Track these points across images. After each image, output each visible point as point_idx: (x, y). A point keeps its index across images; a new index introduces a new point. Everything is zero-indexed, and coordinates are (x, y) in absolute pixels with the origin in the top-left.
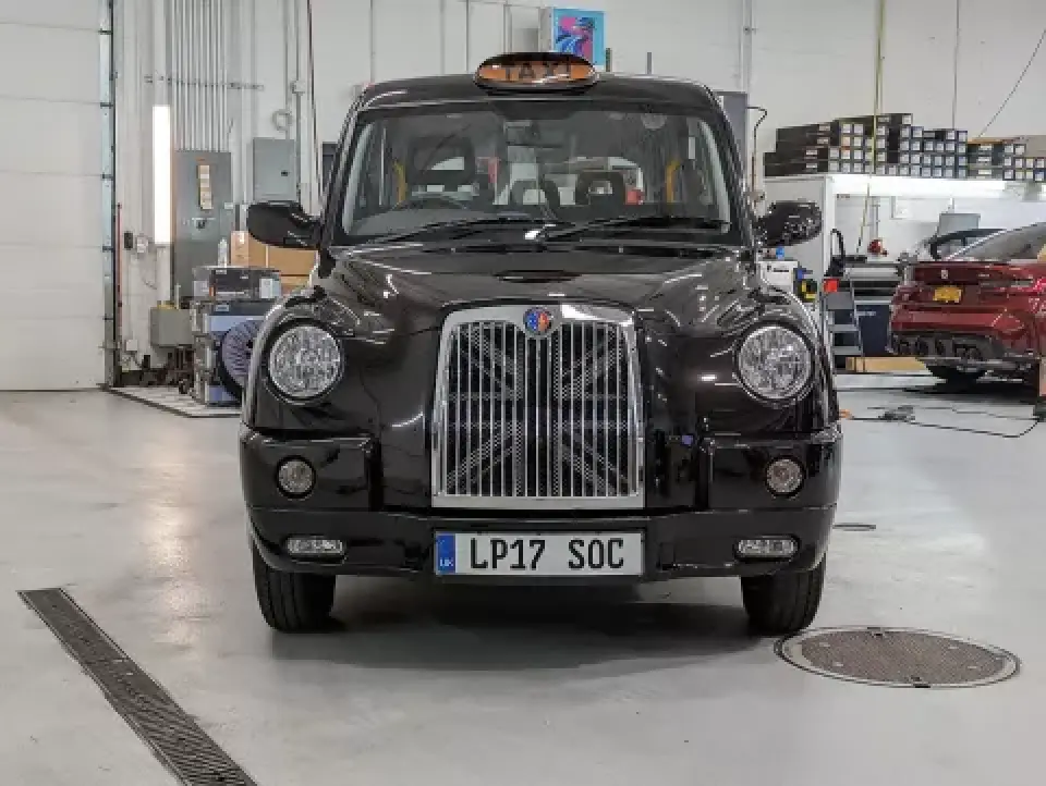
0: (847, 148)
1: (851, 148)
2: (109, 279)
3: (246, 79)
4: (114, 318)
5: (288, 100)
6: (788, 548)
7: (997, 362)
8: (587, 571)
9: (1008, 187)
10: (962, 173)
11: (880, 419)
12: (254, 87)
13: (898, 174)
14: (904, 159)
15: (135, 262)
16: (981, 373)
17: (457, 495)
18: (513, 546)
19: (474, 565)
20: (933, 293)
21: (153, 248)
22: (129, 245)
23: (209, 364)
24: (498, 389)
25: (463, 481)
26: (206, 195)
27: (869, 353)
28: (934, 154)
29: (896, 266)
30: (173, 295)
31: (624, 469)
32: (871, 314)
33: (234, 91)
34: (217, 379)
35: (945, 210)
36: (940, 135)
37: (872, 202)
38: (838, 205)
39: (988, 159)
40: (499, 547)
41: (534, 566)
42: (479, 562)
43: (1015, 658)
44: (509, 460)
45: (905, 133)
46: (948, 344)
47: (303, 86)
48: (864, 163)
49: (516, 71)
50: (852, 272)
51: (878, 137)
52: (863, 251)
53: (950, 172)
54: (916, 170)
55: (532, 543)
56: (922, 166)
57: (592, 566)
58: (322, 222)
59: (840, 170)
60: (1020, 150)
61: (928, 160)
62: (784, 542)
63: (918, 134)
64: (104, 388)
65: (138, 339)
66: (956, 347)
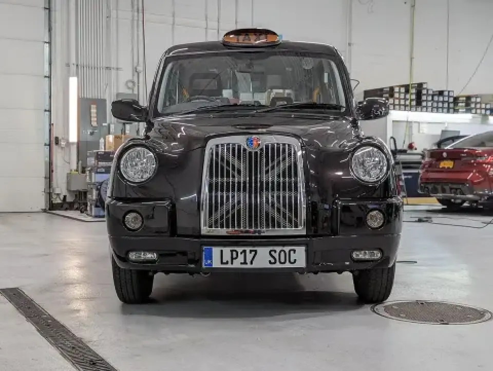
0: (397, 99)
1: (399, 99)
2: (47, 159)
3: (113, 65)
4: (49, 178)
5: (133, 75)
6: (377, 255)
7: (470, 196)
8: (278, 265)
9: (473, 117)
10: (451, 110)
11: (416, 221)
12: (117, 69)
13: (421, 111)
14: (424, 104)
15: (60, 150)
16: (464, 201)
17: (213, 229)
18: (241, 253)
19: (222, 263)
20: (440, 164)
21: (68, 144)
22: (57, 143)
23: (94, 198)
24: (234, 177)
25: (216, 222)
26: (94, 119)
27: (409, 195)
28: (438, 102)
29: (421, 155)
30: (78, 167)
31: (296, 216)
32: (410, 177)
33: (107, 71)
34: (98, 204)
35: (444, 129)
36: (441, 93)
37: (409, 123)
38: (393, 126)
39: (464, 104)
40: (234, 253)
41: (251, 263)
42: (224, 261)
43: (490, 312)
44: (239, 211)
45: (424, 92)
46: (447, 188)
47: (140, 68)
48: (405, 106)
49: (241, 38)
50: (401, 157)
51: (412, 94)
52: (405, 147)
53: (445, 110)
54: (430, 109)
55: (251, 251)
56: (433, 107)
57: (281, 263)
58: (148, 109)
59: (394, 109)
60: (478, 100)
61: (435, 105)
62: (375, 252)
63: (431, 92)
64: (45, 211)
65: (61, 188)
66: (451, 189)
